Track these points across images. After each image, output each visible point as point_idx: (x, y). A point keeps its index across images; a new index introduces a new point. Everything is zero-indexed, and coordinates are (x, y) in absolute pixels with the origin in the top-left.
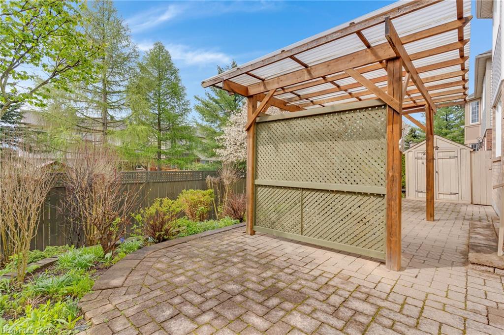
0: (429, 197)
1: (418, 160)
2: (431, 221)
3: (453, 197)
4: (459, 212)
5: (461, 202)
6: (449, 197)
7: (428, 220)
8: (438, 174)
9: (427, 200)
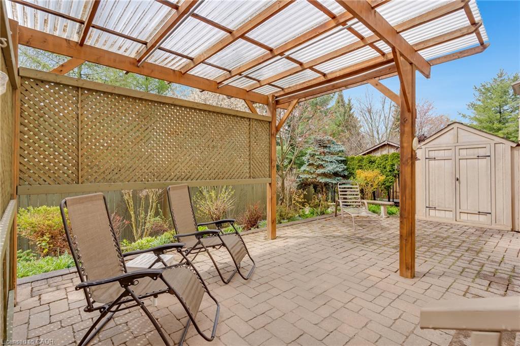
0: (405, 231)
1: (430, 161)
2: (407, 277)
3: (482, 218)
4: (478, 253)
5: (494, 226)
6: (476, 218)
7: (402, 275)
8: (460, 183)
9: (401, 236)
